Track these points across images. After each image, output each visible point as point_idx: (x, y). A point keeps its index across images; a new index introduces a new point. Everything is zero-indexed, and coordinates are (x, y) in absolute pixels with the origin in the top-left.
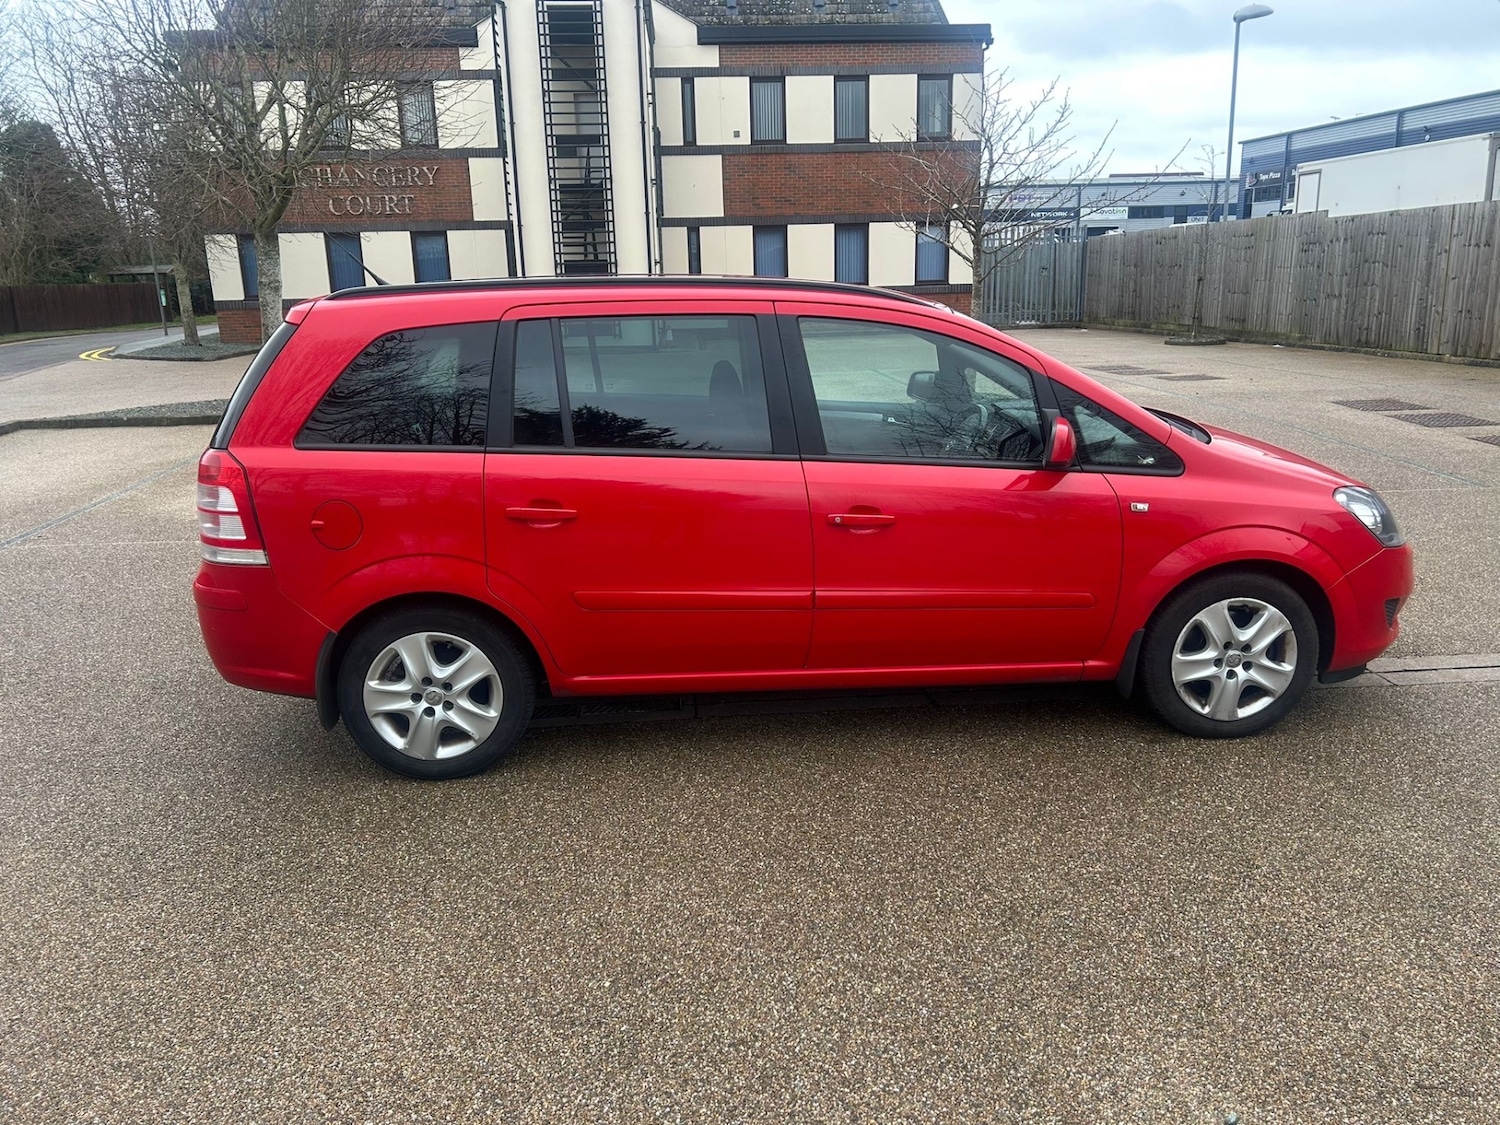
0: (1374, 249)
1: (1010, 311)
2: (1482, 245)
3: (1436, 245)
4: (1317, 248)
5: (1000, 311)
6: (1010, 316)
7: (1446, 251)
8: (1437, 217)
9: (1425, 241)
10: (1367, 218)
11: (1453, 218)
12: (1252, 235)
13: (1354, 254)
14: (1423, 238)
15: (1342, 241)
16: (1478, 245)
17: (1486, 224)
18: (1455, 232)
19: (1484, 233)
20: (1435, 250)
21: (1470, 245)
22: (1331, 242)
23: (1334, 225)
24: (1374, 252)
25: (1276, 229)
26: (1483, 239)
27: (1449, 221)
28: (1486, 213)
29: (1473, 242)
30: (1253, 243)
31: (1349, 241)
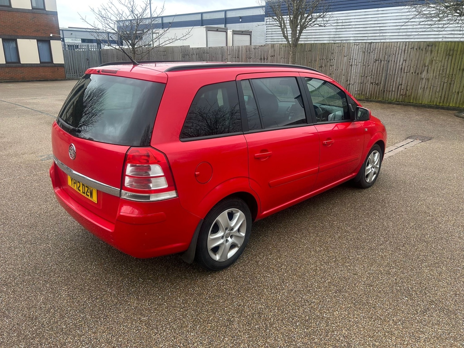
0: (206, 57)
1: (78, 73)
2: (237, 58)
3: (224, 57)
4: (188, 56)
5: (74, 74)
6: (78, 75)
7: (227, 59)
8: (223, 49)
9: (220, 56)
10: (202, 48)
11: (228, 50)
12: (165, 51)
13: (200, 59)
14: (220, 55)
15: (195, 54)
16: (235, 58)
17: (237, 52)
18: (229, 54)
19: (237, 55)
20: (224, 58)
21: (233, 58)
22: (192, 55)
23: (192, 50)
24: (206, 58)
25: (173, 50)
26: (237, 56)
27: (227, 51)
28: (237, 49)
29: (234, 57)
30: (166, 54)
31: (198, 55)
